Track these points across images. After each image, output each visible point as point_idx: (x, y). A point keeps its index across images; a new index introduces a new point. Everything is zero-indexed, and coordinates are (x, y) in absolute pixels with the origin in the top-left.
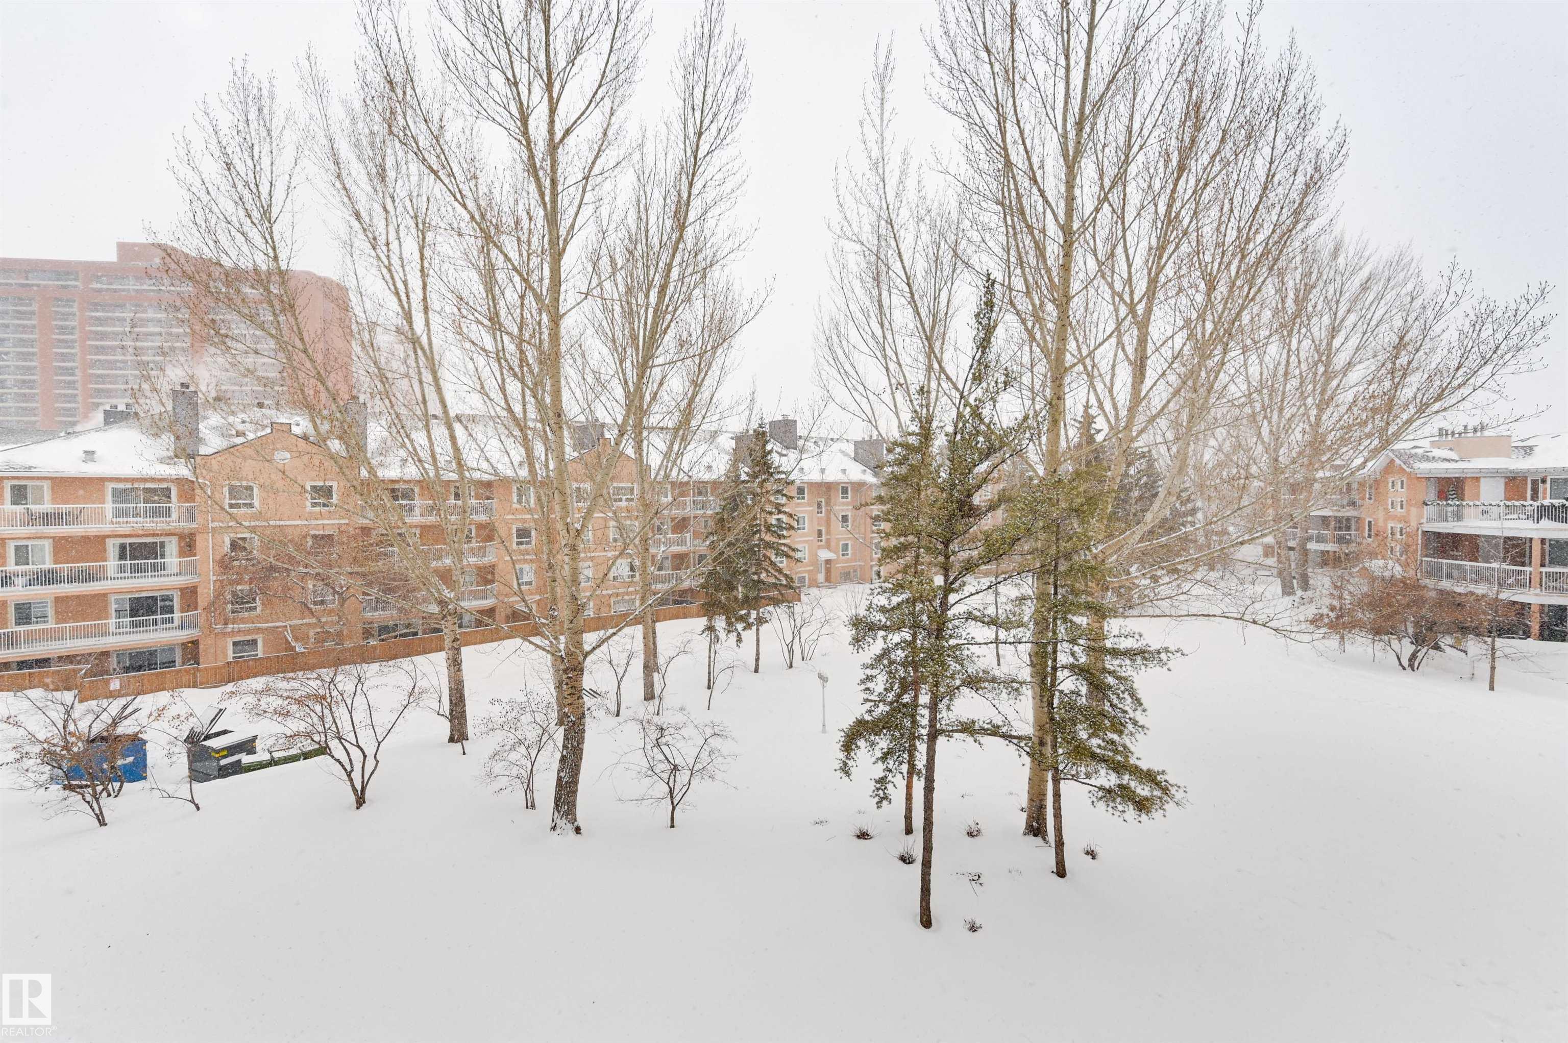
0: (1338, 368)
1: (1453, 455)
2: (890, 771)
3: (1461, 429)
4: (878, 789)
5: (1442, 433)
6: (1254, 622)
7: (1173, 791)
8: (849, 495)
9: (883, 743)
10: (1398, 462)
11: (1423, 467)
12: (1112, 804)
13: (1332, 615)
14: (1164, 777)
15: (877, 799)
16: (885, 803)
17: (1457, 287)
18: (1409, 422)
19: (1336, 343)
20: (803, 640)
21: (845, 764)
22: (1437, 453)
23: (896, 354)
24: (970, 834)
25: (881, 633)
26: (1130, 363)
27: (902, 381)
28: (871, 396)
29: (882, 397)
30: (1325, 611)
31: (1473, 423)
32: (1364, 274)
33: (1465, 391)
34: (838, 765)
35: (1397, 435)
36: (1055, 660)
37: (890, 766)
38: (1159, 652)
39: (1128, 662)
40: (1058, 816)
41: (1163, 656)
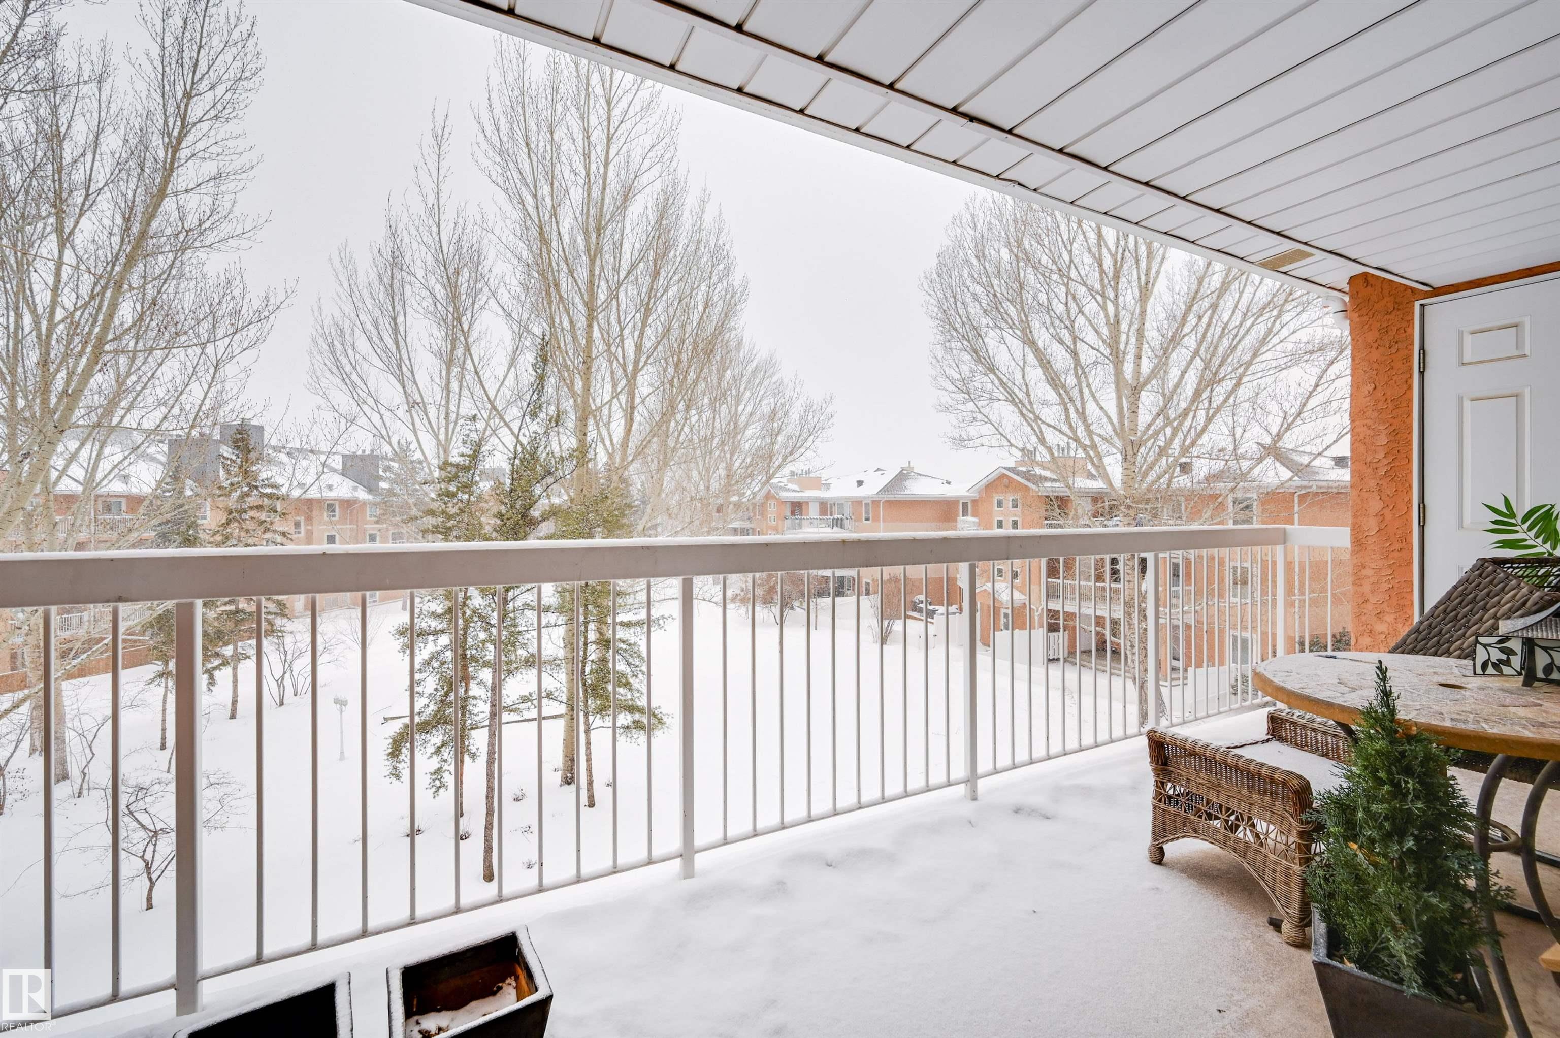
0: (742, 426)
1: (796, 487)
2: (445, 761)
3: (800, 472)
4: (434, 780)
5: (792, 473)
6: (704, 600)
7: (665, 719)
8: (337, 513)
9: (436, 738)
10: (772, 491)
11: (784, 495)
12: (629, 735)
13: (742, 594)
14: (660, 711)
15: (434, 789)
16: (442, 790)
17: (798, 389)
18: (779, 467)
19: (740, 408)
20: (295, 674)
21: (395, 768)
22: (790, 486)
23: (412, 373)
24: (517, 800)
25: (431, 638)
26: (623, 410)
27: (419, 400)
28: (383, 410)
29: (397, 412)
30: (738, 592)
31: (806, 468)
32: (754, 364)
33: (803, 450)
34: (387, 770)
35: (774, 474)
36: (586, 638)
37: (445, 757)
38: (658, 620)
39: (639, 628)
40: (589, 760)
41: (661, 622)
